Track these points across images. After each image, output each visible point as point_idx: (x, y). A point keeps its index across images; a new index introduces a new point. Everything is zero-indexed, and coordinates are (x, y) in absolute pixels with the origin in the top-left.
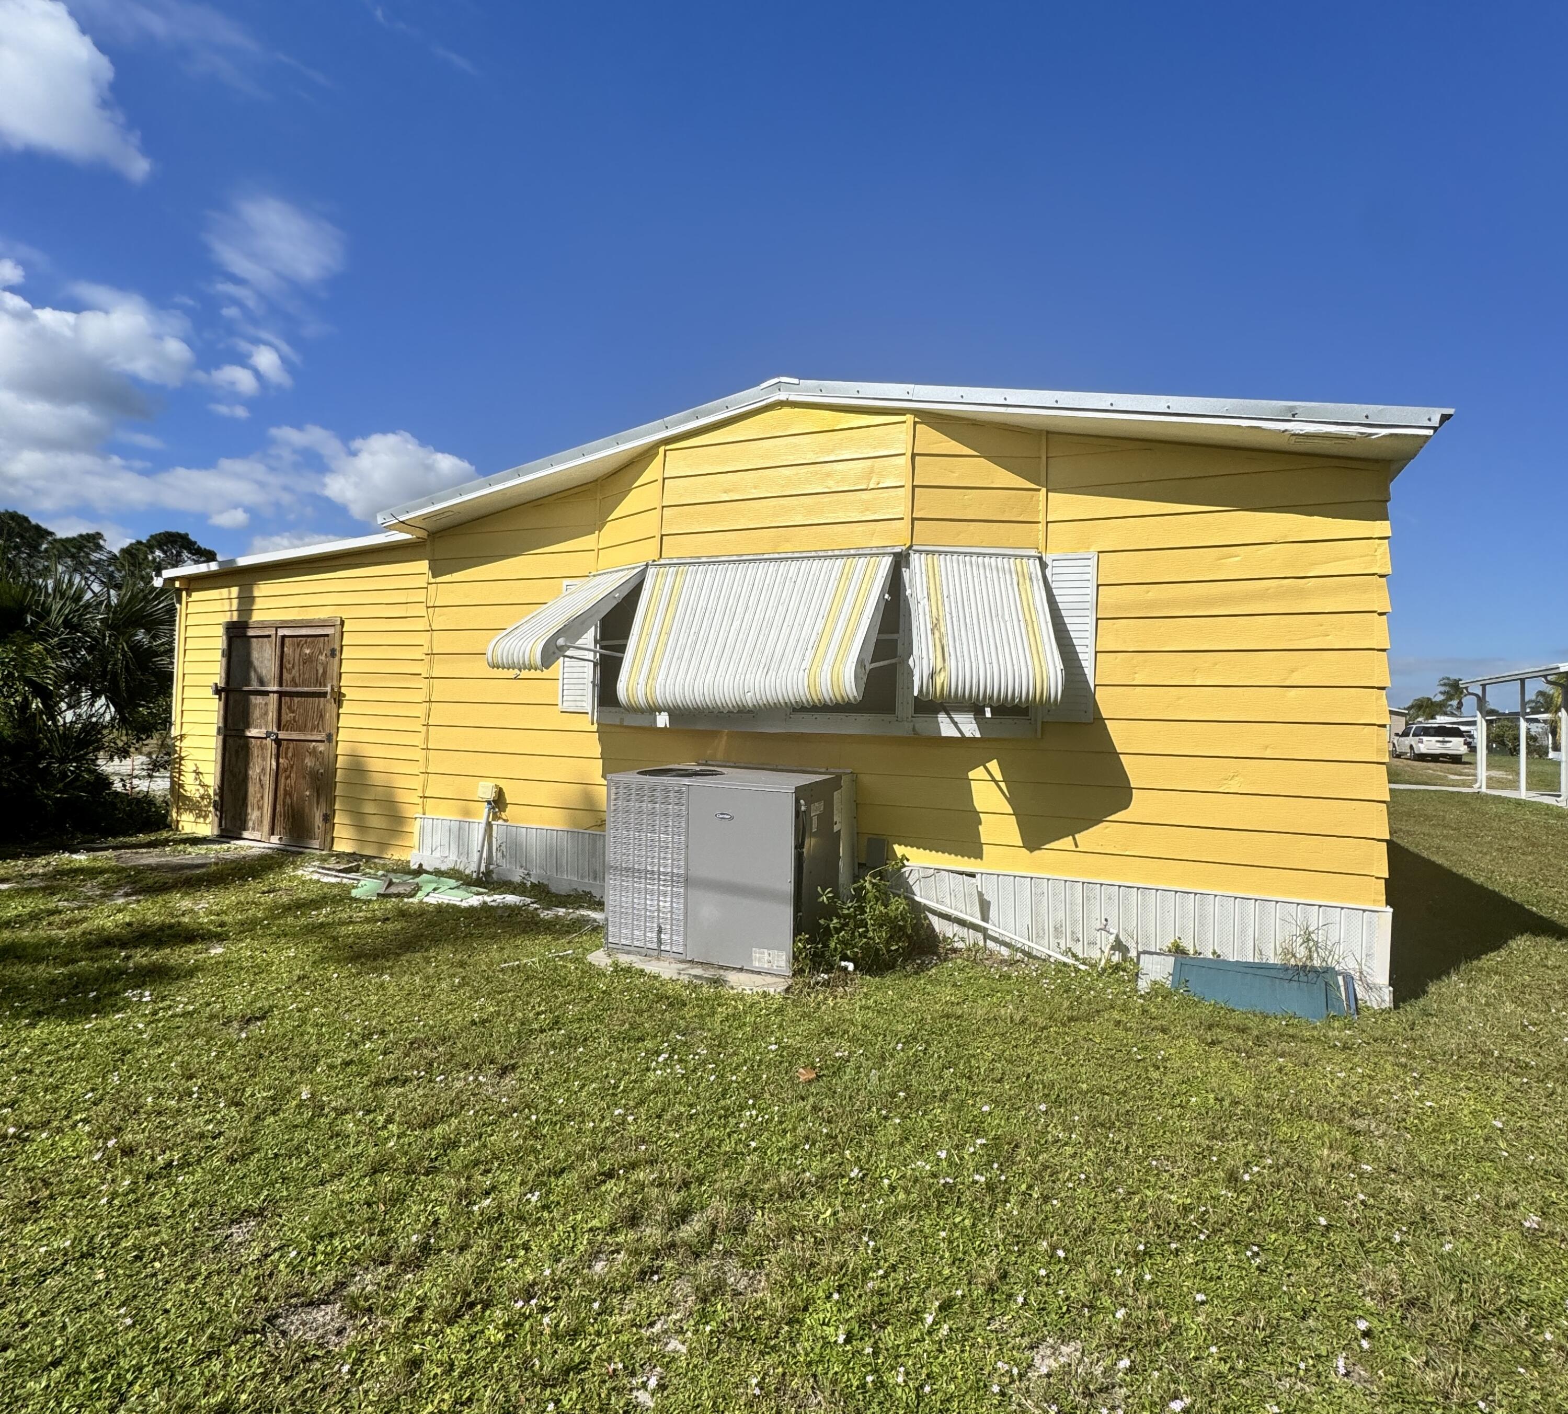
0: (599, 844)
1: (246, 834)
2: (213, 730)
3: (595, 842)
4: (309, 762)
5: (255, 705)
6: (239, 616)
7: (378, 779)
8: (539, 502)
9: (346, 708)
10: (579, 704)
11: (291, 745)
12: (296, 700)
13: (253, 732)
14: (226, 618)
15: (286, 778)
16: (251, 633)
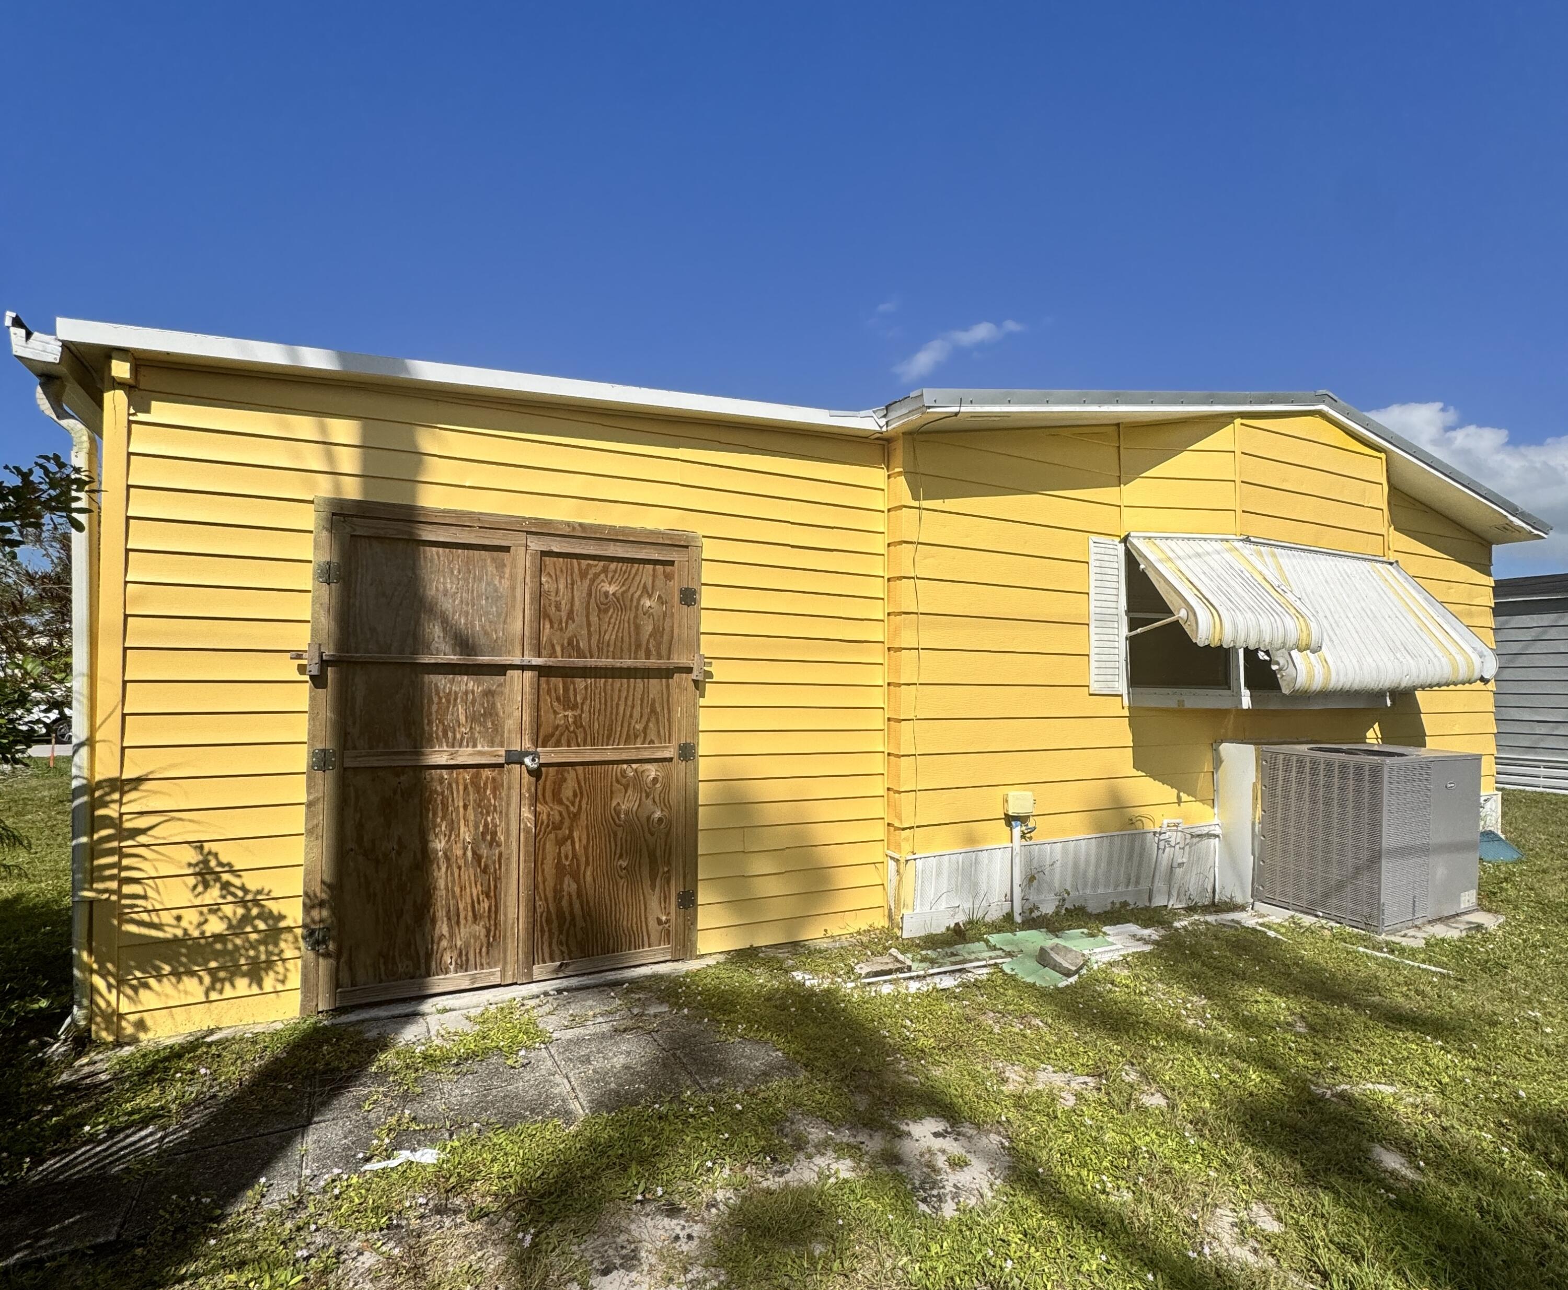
0: (1137, 844)
1: (439, 983)
2: (300, 759)
3: (1133, 842)
4: (627, 803)
5: (451, 698)
6: (366, 489)
7: (774, 814)
8: (1053, 431)
9: (712, 695)
10: (1110, 684)
11: (571, 775)
12: (580, 683)
13: (439, 756)
14: (324, 488)
15: (560, 843)
16: (428, 534)
